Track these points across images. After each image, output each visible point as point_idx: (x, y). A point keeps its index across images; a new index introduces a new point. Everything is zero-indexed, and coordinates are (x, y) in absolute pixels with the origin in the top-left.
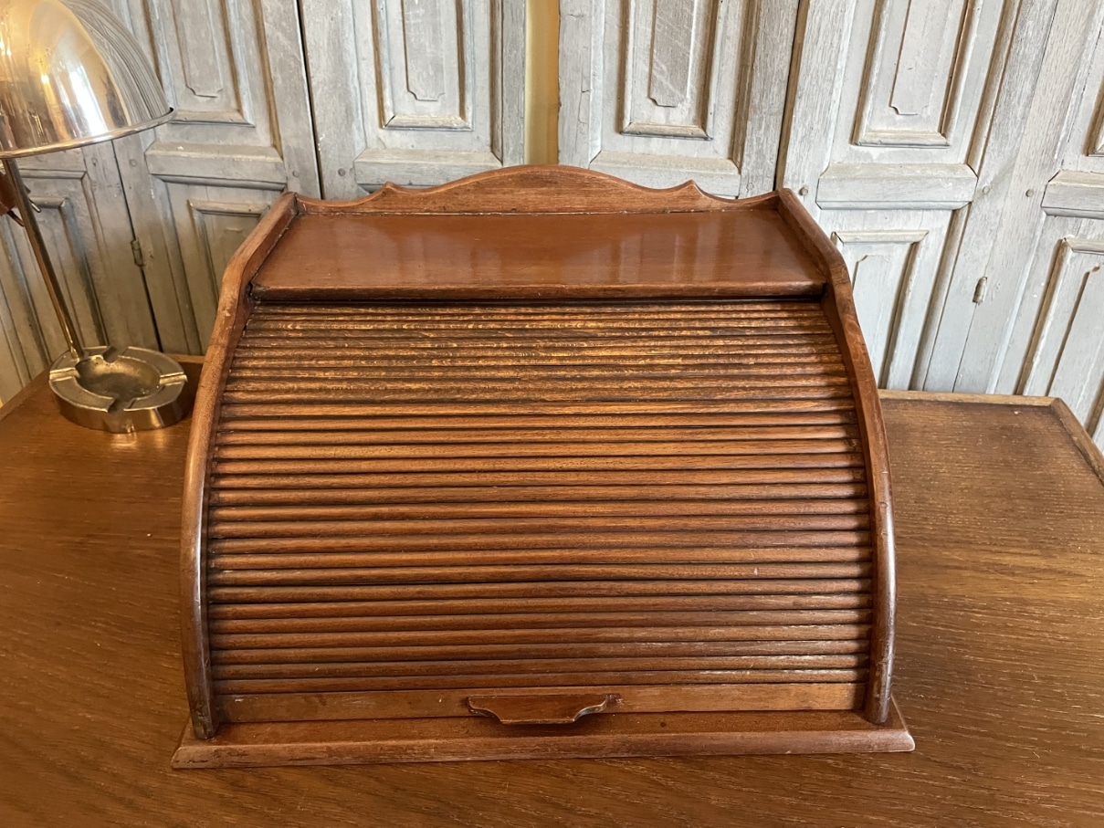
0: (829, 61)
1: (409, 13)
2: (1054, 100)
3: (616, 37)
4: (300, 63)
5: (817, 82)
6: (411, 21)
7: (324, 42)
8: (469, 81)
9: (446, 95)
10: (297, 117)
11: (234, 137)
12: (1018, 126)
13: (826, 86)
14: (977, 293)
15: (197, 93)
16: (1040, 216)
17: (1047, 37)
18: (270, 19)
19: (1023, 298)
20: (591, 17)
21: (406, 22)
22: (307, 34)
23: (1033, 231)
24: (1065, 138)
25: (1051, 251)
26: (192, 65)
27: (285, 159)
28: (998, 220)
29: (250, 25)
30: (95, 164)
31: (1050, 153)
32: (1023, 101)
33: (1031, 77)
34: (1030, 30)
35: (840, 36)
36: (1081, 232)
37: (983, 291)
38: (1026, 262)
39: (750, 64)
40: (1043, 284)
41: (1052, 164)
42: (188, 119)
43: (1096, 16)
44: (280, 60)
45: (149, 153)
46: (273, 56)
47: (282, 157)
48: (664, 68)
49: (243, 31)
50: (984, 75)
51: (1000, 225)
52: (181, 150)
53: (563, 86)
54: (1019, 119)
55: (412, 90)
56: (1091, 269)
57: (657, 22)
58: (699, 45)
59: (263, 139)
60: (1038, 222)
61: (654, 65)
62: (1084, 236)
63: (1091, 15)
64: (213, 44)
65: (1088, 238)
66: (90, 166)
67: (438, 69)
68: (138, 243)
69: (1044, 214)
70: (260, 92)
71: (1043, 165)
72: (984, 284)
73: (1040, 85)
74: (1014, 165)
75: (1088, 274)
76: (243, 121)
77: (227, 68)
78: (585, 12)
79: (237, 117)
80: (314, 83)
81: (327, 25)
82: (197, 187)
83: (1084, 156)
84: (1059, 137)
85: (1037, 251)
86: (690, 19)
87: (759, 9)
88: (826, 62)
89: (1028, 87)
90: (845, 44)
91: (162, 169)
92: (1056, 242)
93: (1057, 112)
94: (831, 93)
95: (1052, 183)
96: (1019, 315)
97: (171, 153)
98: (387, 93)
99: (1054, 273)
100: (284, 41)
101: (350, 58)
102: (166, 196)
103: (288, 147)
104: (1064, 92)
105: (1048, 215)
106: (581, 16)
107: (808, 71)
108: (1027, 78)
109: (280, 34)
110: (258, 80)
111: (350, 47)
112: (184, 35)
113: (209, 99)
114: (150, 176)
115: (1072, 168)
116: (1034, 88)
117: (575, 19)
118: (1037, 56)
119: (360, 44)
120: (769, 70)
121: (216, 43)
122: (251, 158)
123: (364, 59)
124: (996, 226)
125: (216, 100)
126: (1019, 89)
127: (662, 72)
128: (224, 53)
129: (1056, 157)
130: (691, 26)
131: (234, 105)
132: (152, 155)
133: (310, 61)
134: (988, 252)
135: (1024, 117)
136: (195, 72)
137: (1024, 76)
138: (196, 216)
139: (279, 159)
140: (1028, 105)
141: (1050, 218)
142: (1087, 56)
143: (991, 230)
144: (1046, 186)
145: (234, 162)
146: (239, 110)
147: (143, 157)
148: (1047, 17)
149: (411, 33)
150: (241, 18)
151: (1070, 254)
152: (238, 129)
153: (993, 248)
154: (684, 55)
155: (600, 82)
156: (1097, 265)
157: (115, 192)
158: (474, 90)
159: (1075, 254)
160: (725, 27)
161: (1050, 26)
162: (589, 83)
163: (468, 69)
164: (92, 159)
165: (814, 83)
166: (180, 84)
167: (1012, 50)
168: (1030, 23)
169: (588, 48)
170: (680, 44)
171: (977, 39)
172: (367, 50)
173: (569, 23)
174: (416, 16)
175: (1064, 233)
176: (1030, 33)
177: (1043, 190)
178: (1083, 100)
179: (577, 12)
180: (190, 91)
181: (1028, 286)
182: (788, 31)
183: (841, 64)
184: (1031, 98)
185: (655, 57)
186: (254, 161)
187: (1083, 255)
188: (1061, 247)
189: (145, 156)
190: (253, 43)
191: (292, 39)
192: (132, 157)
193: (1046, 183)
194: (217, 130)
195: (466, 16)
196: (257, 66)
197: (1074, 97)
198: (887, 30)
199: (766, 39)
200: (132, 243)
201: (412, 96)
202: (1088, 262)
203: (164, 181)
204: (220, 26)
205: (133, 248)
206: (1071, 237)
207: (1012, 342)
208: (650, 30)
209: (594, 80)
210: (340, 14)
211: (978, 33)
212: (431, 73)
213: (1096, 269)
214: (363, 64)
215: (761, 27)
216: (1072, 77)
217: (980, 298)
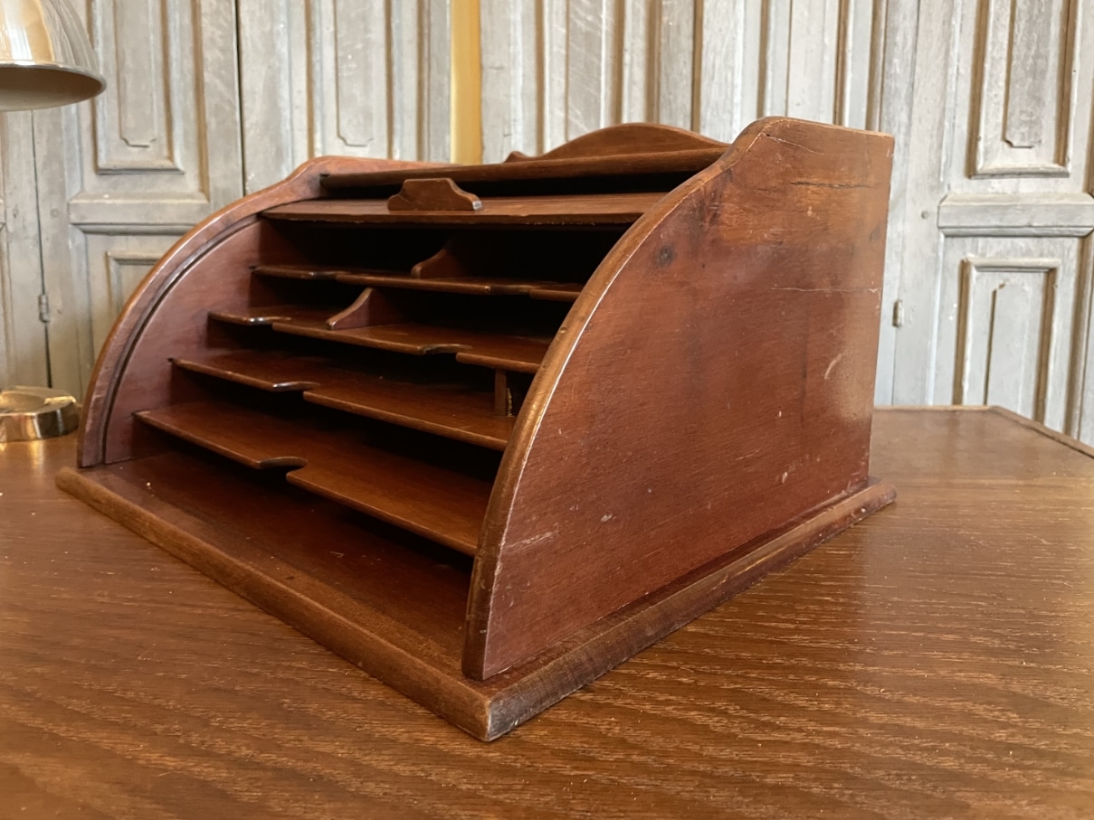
0: (726, 96)
1: (343, 67)
2: (930, 127)
3: (533, 86)
4: (234, 108)
5: (717, 113)
6: (344, 74)
7: (260, 86)
8: (397, 126)
9: (375, 141)
10: (227, 157)
11: (162, 183)
12: (902, 152)
13: (726, 117)
14: (895, 316)
15: (131, 143)
16: (939, 237)
17: (913, 73)
18: (210, 69)
19: (940, 320)
20: (509, 68)
21: (340, 74)
22: (245, 81)
23: (935, 250)
24: (946, 162)
25: (956, 272)
26: (130, 116)
27: (212, 201)
28: (901, 244)
29: (190, 78)
30: (15, 216)
31: (936, 175)
32: (903, 130)
33: (906, 108)
34: (898, 66)
35: (733, 75)
36: (979, 251)
37: (901, 313)
38: (935, 282)
39: (656, 102)
40: (956, 306)
41: (939, 186)
42: (118, 167)
43: (951, 53)
44: (216, 105)
45: (75, 201)
46: (209, 102)
47: (208, 199)
48: (579, 113)
49: (182, 84)
50: (864, 110)
51: (904, 247)
52: (107, 199)
53: (486, 131)
54: (902, 146)
55: (342, 134)
56: (997, 287)
57: (570, 73)
58: (609, 92)
59: (191, 183)
60: (938, 243)
61: (570, 112)
62: (983, 255)
63: (947, 53)
64: (151, 95)
65: (988, 255)
66: (10, 216)
67: (368, 116)
68: (47, 298)
69: (942, 236)
70: (193, 139)
71: (932, 188)
72: (900, 305)
73: (915, 116)
74: (905, 190)
75: (994, 293)
76: (173, 167)
77: (163, 120)
78: (505, 65)
79: (167, 164)
80: (247, 125)
81: (264, 73)
82: (118, 238)
83: (966, 180)
84: (940, 162)
85: (943, 272)
86: (599, 68)
87: (659, 54)
88: (723, 97)
89: (903, 117)
90: (738, 80)
91: (83, 217)
92: (958, 262)
93: (935, 139)
94: (731, 124)
95: (944, 204)
96: (939, 338)
97: (96, 201)
98: (318, 137)
99: (964, 293)
100: (221, 87)
101: (284, 104)
102: (83, 248)
103: (216, 189)
104: (937, 120)
105: (947, 236)
106: (500, 68)
107: (708, 103)
108: (902, 109)
109: (218, 82)
110: (193, 128)
111: (285, 93)
112: (125, 88)
113: (141, 149)
114: (70, 226)
115: (958, 192)
116: (910, 118)
117: (495, 71)
118: (907, 90)
119: (295, 94)
120: (674, 106)
121: (155, 97)
122: (176, 202)
123: (297, 107)
124: (900, 248)
125: (149, 150)
126: (897, 119)
127: (577, 117)
128: (162, 105)
129: (942, 179)
130: (599, 74)
131: (165, 152)
132: (76, 205)
133: (246, 105)
134: (898, 274)
135: (906, 145)
136: (130, 122)
137: (899, 107)
138: (113, 265)
139: (204, 202)
140: (908, 133)
141: (949, 239)
142: (951, 87)
143: (896, 253)
144: (939, 207)
145: (161, 207)
146: (171, 157)
147: (66, 207)
148: (909, 57)
149: (343, 84)
150: (182, 72)
151: (974, 273)
152: (166, 176)
153: (902, 271)
154: (596, 100)
155: (520, 128)
156: (1001, 282)
157: (31, 245)
158: (402, 137)
159: (980, 273)
160: (631, 74)
161: (914, 63)
162: (509, 127)
163: (396, 115)
164: (14, 210)
165: (715, 114)
166: (115, 136)
167: (885, 85)
168: (896, 61)
169: (508, 96)
170: (592, 91)
171: (853, 80)
172: (301, 99)
173: (490, 75)
174: (349, 69)
175: (964, 253)
176: (898, 70)
177: (936, 210)
178: (956, 129)
179: (497, 64)
180: (123, 142)
181: (942, 308)
182: (687, 71)
183: (737, 99)
184: (910, 125)
185: (570, 103)
186: (179, 205)
187: (986, 274)
188: (964, 266)
189: (68, 205)
190: (191, 94)
191: (229, 85)
192: (54, 207)
193: (937, 203)
194: (145, 179)
195: (395, 69)
196: (192, 115)
197: (947, 124)
198: (773, 70)
199: (668, 79)
200: (40, 298)
201: (341, 142)
202: (994, 280)
203: (85, 232)
204: (160, 81)
205: (40, 303)
206: (971, 257)
207: (938, 368)
208: (563, 81)
209: (515, 126)
210: (277, 64)
211: (853, 72)
212: (362, 120)
213: (1002, 286)
214: (296, 112)
215: (663, 69)
216: (942, 105)
217: (899, 321)
